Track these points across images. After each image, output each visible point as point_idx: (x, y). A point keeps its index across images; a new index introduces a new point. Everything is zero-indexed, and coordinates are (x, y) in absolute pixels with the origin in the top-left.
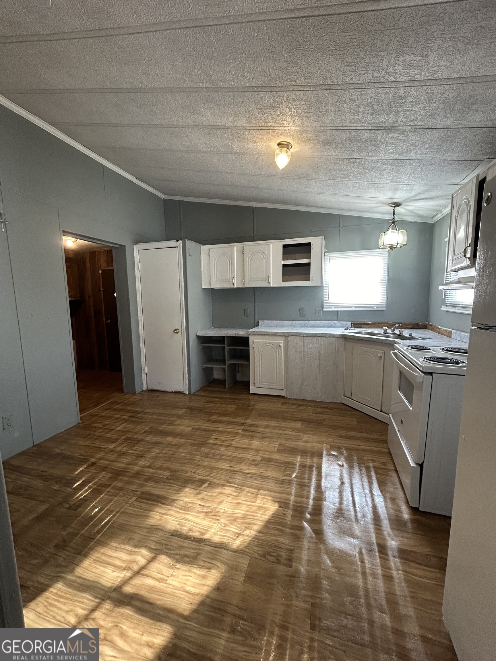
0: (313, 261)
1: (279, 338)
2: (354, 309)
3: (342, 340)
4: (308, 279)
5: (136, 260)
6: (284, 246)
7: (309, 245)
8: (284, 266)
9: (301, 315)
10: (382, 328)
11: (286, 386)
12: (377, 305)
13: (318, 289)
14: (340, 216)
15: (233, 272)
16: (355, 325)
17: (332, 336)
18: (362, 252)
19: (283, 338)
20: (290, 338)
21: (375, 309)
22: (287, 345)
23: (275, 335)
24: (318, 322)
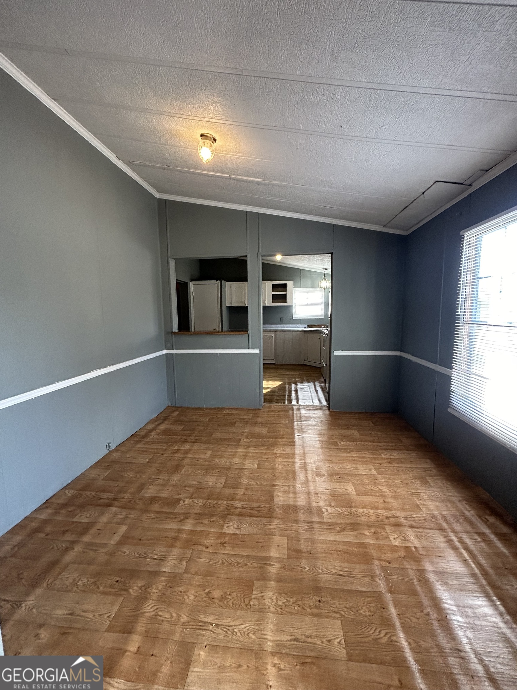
0: (288, 293)
1: (271, 332)
2: (308, 318)
3: (303, 333)
4: (286, 302)
5: (191, 291)
6: (273, 285)
7: (286, 284)
8: (273, 295)
9: (281, 322)
10: (321, 327)
11: (275, 358)
12: (321, 316)
13: (289, 307)
14: (301, 269)
15: (245, 298)
16: (309, 326)
17: (298, 331)
18: (311, 289)
19: (273, 332)
20: (277, 333)
21: (319, 318)
22: (275, 335)
23: (270, 331)
24: (290, 325)
